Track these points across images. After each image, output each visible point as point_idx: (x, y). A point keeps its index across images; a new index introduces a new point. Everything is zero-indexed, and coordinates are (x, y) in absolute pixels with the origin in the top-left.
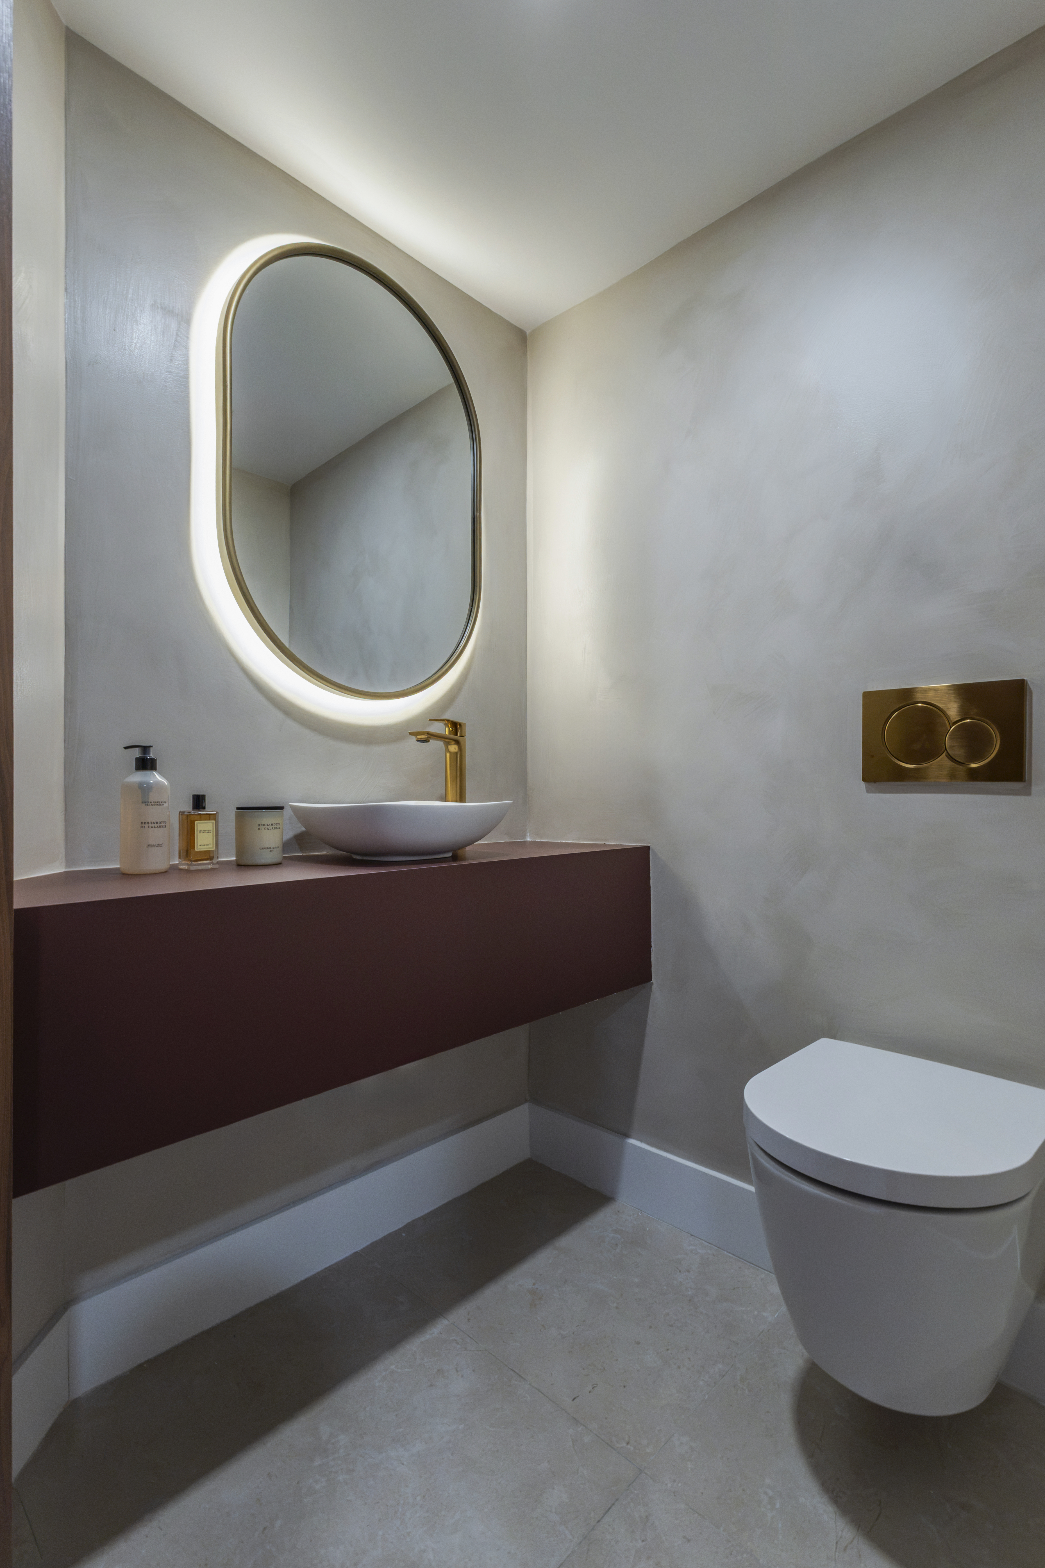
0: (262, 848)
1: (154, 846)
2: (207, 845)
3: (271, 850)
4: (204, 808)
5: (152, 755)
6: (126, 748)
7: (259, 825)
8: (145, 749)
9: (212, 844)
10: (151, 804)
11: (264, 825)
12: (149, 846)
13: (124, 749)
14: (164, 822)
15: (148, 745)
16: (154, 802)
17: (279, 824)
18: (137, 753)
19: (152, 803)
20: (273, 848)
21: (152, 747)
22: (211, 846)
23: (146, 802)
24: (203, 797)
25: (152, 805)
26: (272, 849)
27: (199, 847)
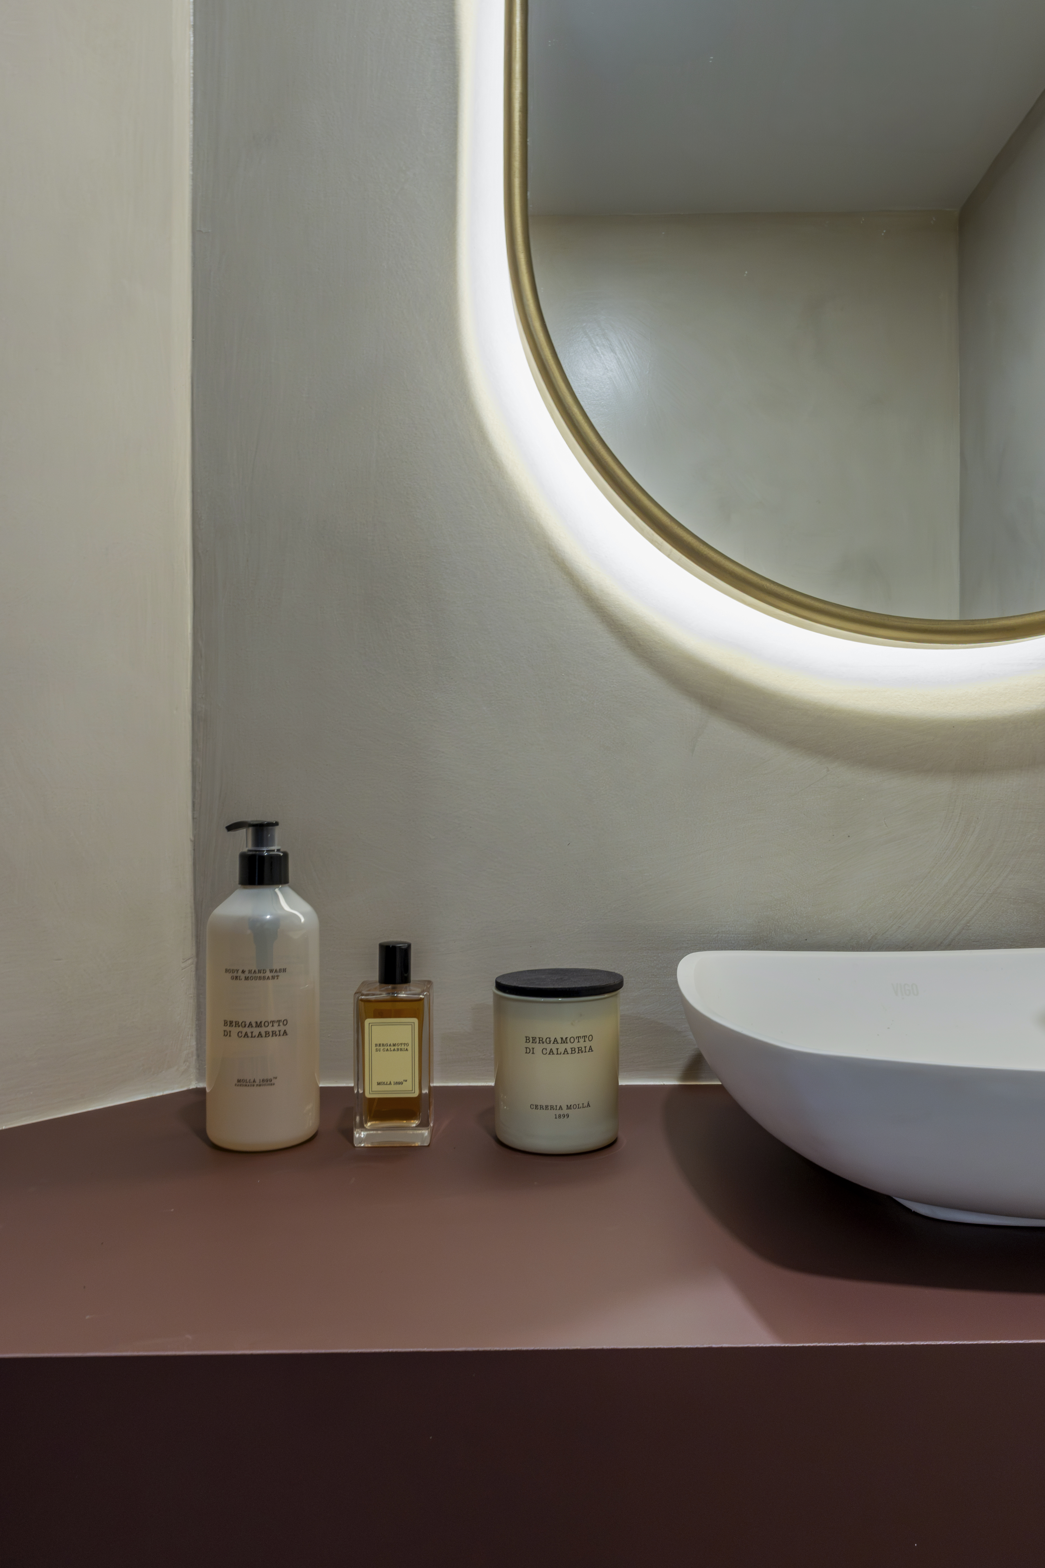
0: (536, 1106)
1: (252, 1083)
2: (397, 1083)
3: (562, 1113)
4: (406, 980)
5: (275, 847)
6: (230, 828)
7: (527, 1039)
8: (261, 830)
9: (409, 1081)
10: (243, 976)
11: (541, 1041)
12: (241, 1082)
13: (226, 830)
14: (285, 1022)
15: (273, 820)
16: (250, 972)
17: (590, 1038)
18: (244, 841)
19: (247, 974)
20: (569, 1107)
21: (277, 824)
22: (407, 1086)
23: (233, 971)
24: (405, 952)
25: (246, 978)
26: (565, 1111)
27: (376, 1088)
